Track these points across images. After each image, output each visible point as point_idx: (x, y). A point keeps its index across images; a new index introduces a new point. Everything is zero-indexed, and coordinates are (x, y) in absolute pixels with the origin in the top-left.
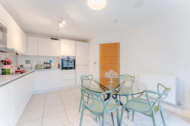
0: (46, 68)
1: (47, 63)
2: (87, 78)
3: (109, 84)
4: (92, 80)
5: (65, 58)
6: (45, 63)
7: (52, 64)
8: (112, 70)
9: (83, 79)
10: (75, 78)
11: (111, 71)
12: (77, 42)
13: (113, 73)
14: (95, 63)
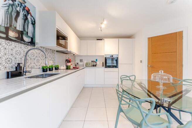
0: (93, 66)
1: (94, 62)
2: (128, 78)
3: (159, 90)
4: (134, 81)
5: (108, 57)
6: (92, 62)
7: (98, 63)
8: (163, 71)
9: (123, 79)
10: (118, 77)
11: (161, 72)
12: (120, 39)
13: (164, 76)
14: (141, 62)
